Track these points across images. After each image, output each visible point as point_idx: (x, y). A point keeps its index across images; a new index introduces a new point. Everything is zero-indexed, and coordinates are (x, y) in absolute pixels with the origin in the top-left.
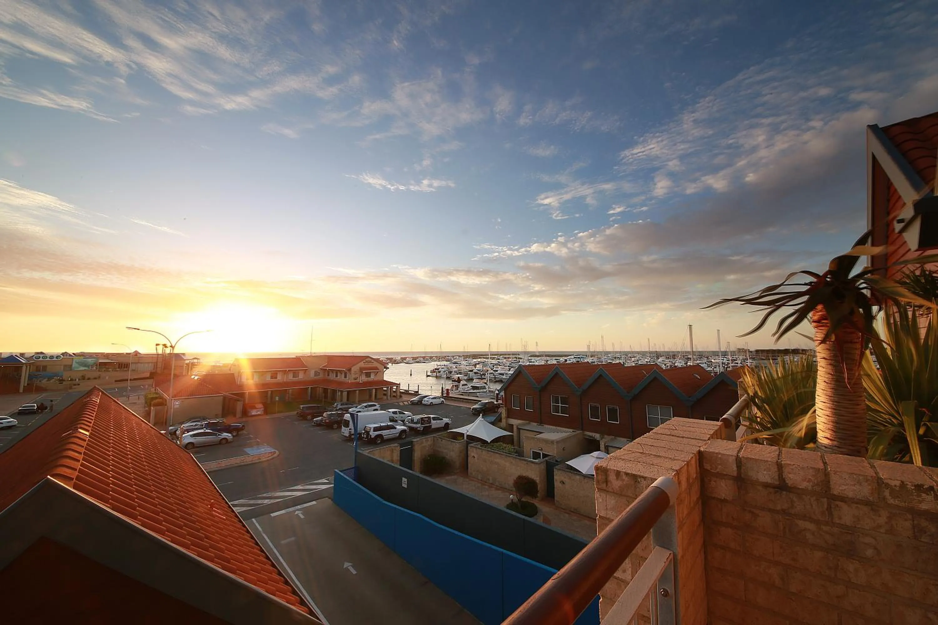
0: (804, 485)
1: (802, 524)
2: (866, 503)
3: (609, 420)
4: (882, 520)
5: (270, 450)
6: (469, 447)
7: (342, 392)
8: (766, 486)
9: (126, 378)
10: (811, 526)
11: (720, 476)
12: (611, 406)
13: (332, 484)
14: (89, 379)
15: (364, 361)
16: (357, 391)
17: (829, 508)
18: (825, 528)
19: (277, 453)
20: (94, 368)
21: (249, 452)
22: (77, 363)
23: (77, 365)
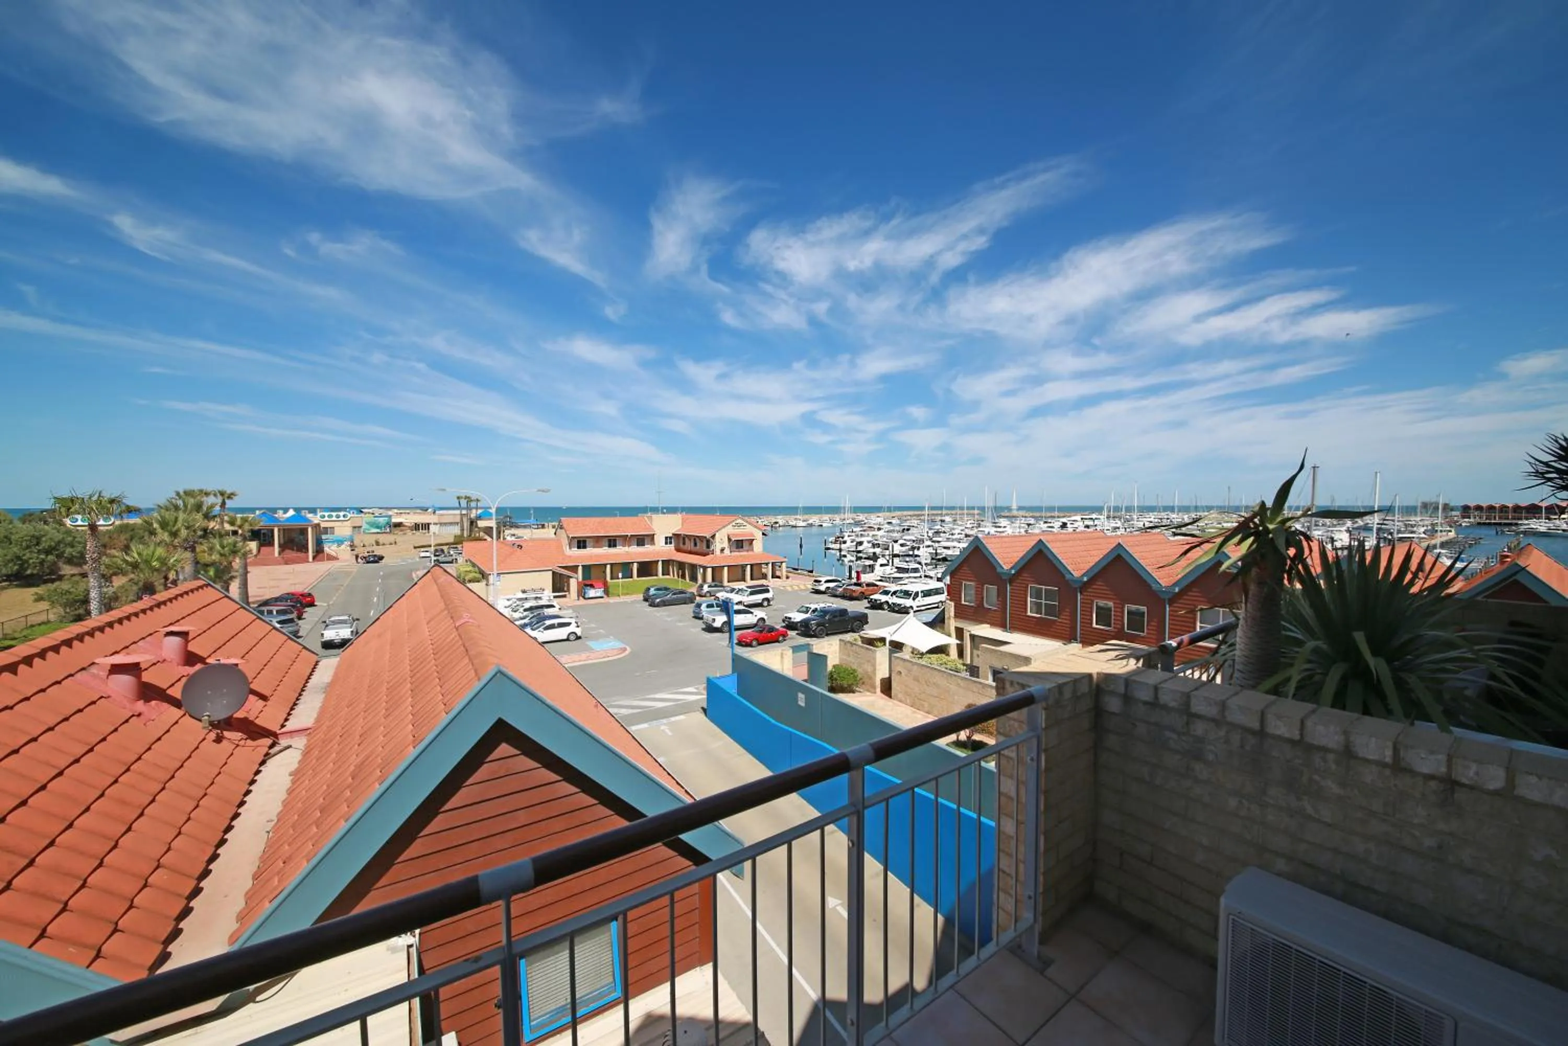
0: (1172, 704)
1: (1168, 734)
2: (1213, 720)
3: (1128, 629)
4: (1222, 733)
5: (618, 645)
6: (893, 659)
7: (705, 568)
8: (1146, 703)
9: (429, 543)
10: (1175, 736)
11: (1112, 693)
12: (1134, 607)
13: (702, 694)
14: (384, 544)
15: (734, 524)
16: (726, 568)
17: (1187, 724)
18: (1184, 738)
19: (629, 650)
20: (388, 530)
21: (593, 647)
22: (367, 523)
23: (368, 527)
